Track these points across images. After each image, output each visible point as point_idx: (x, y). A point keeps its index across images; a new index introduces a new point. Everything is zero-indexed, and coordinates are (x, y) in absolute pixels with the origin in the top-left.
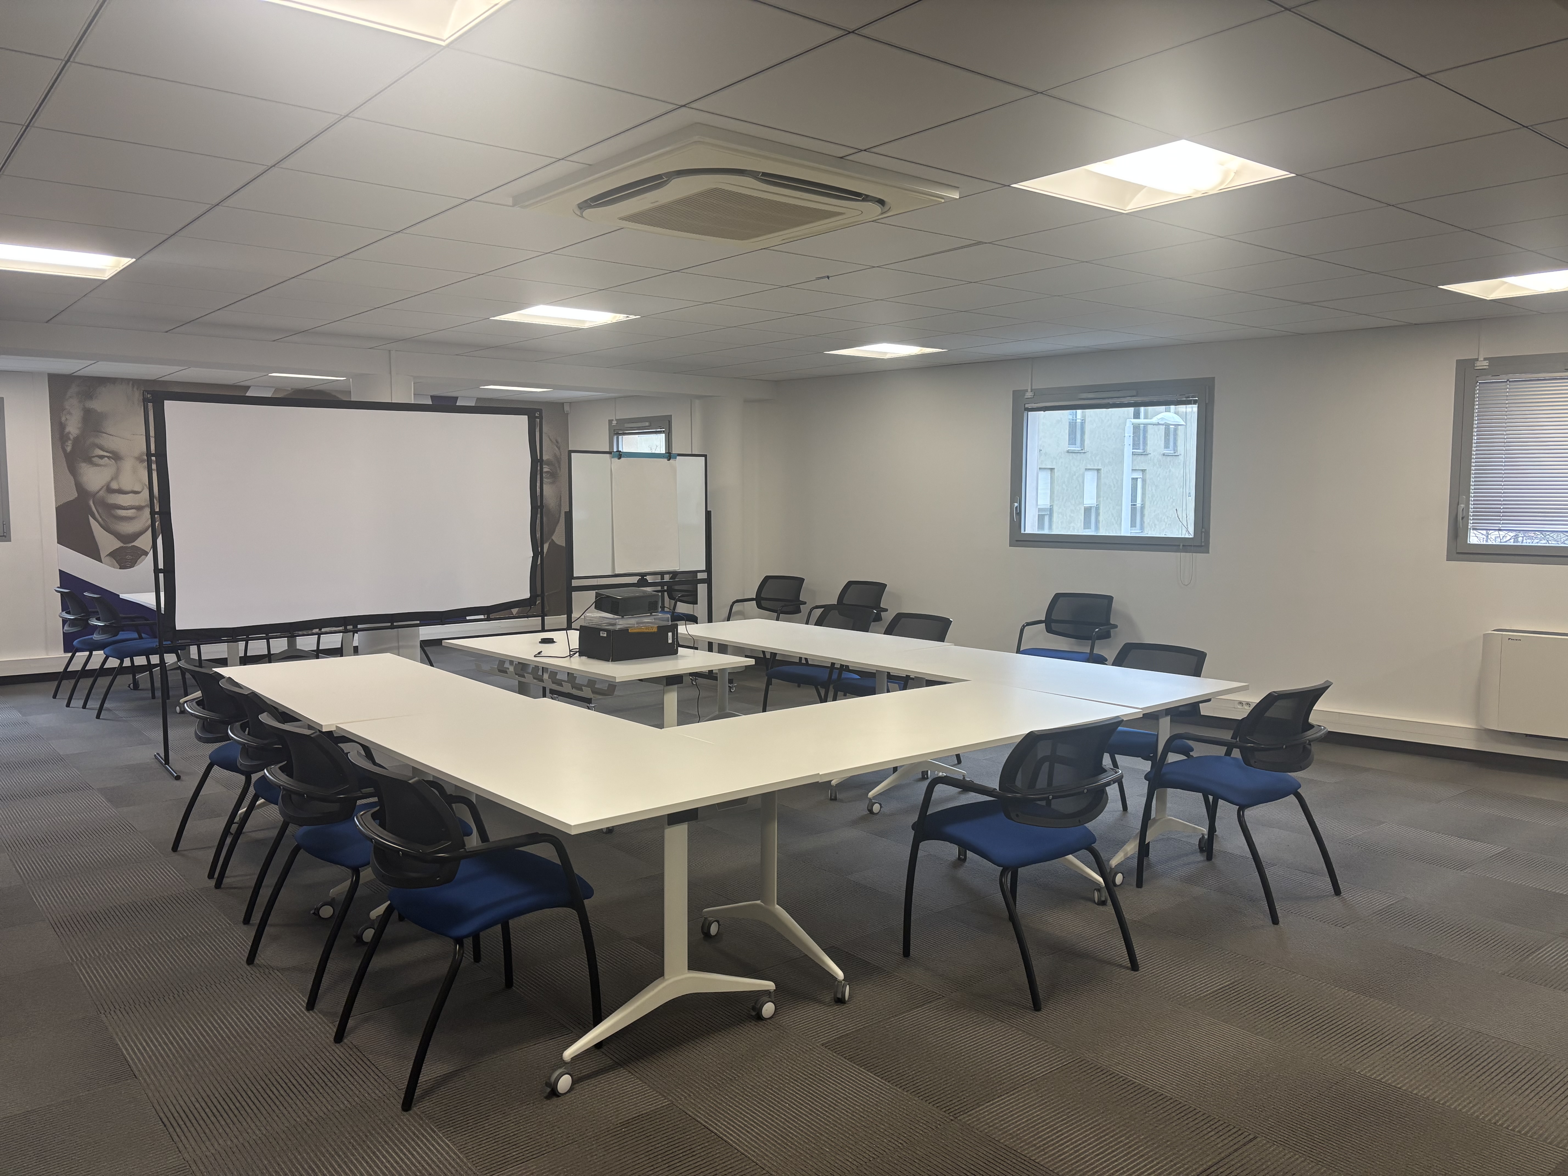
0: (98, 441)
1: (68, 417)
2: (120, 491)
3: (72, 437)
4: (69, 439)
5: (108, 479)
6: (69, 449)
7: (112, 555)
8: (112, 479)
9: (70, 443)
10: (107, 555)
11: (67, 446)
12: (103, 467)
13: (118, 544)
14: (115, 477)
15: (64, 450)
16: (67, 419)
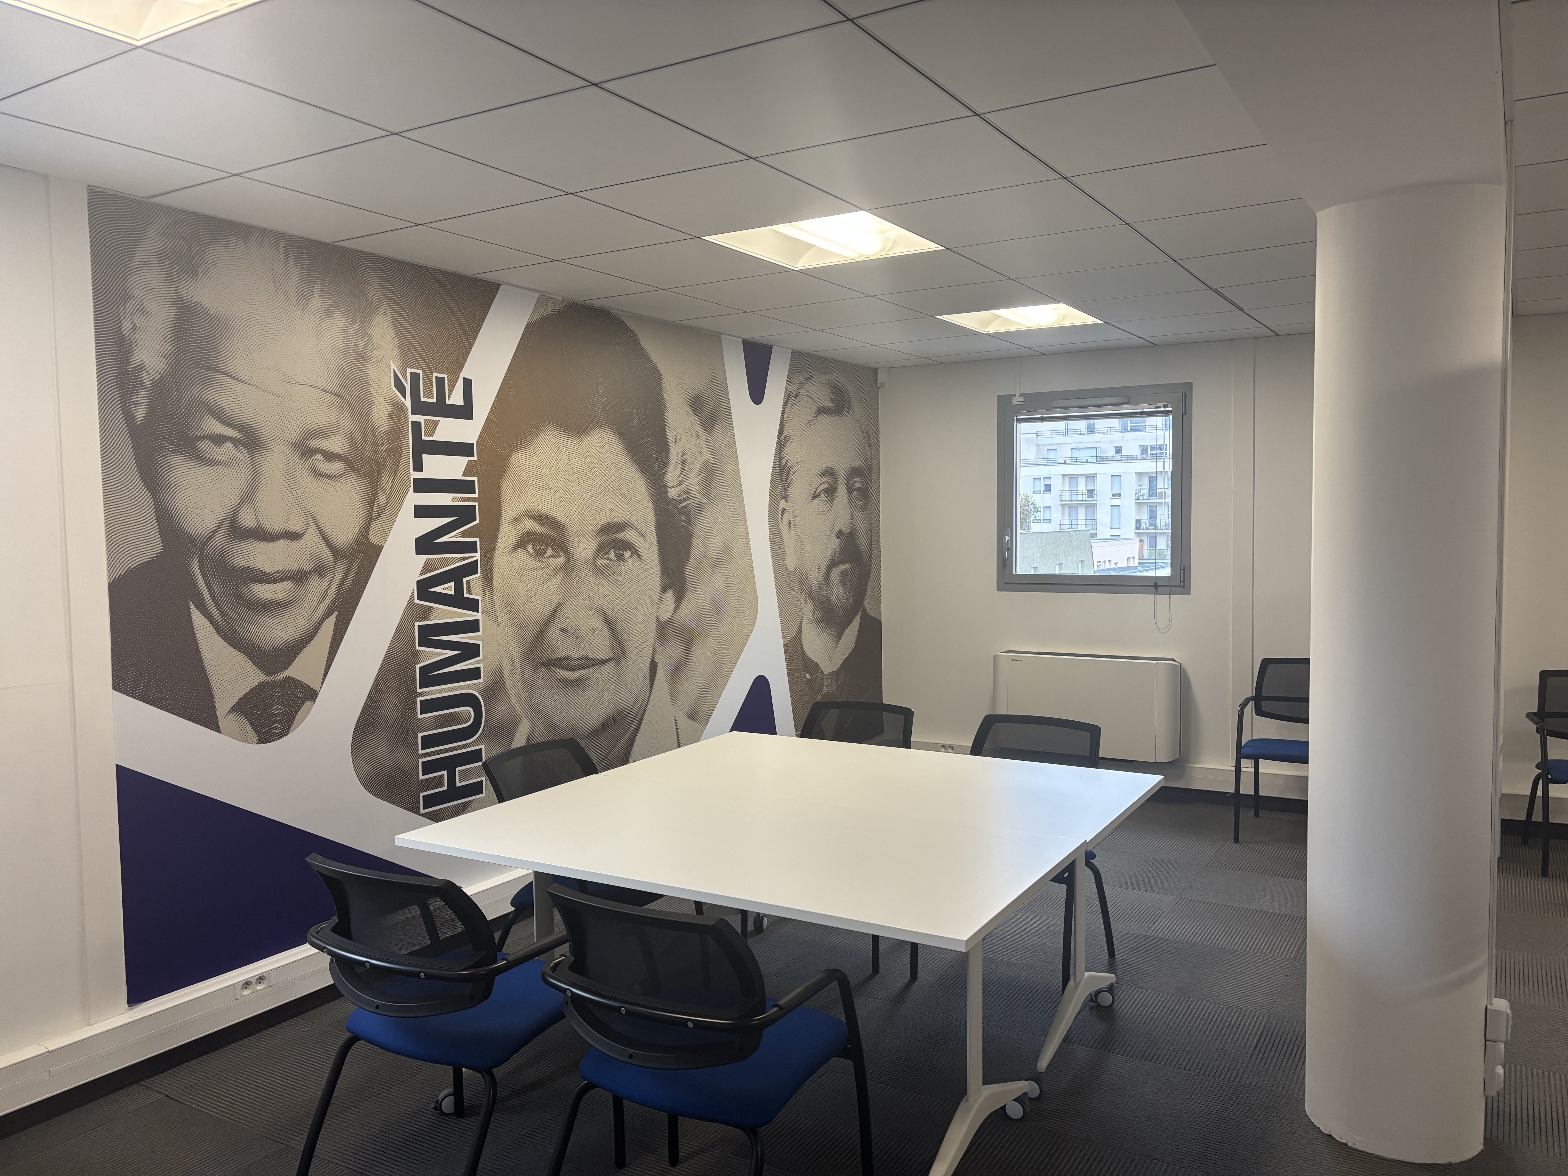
0: (213, 396)
1: (138, 320)
2: (262, 535)
3: (147, 381)
4: (143, 385)
5: (233, 500)
6: (140, 413)
7: (242, 707)
8: (242, 502)
9: (142, 397)
10: (231, 711)
11: (137, 404)
12: (220, 469)
13: (252, 677)
14: (249, 496)
15: (129, 417)
16: (134, 328)
